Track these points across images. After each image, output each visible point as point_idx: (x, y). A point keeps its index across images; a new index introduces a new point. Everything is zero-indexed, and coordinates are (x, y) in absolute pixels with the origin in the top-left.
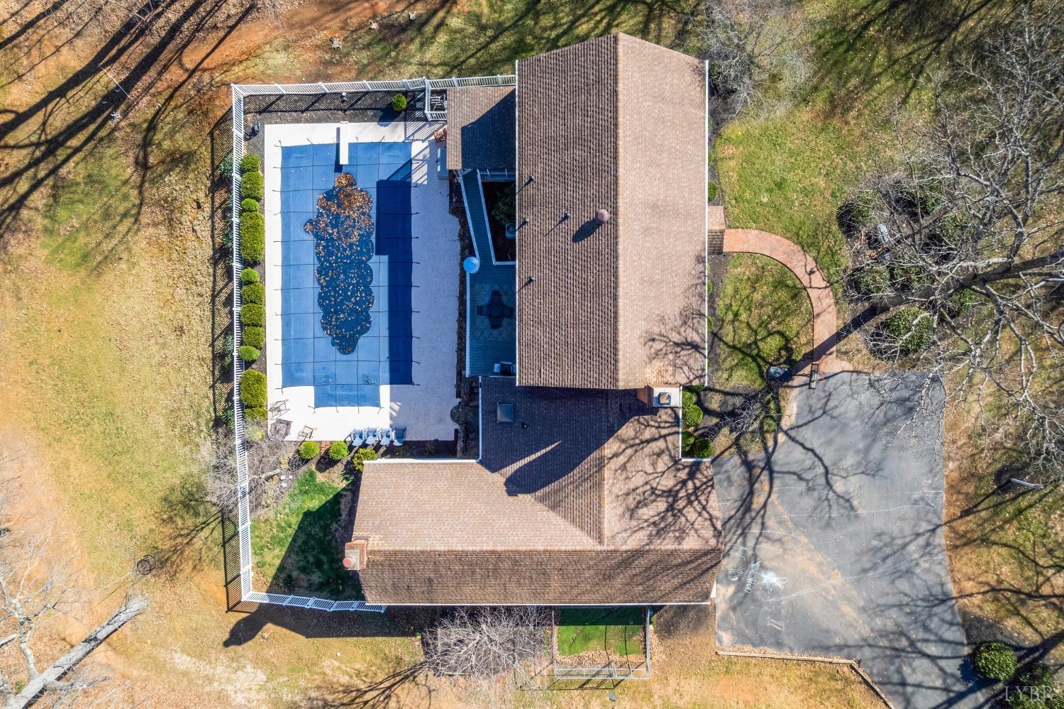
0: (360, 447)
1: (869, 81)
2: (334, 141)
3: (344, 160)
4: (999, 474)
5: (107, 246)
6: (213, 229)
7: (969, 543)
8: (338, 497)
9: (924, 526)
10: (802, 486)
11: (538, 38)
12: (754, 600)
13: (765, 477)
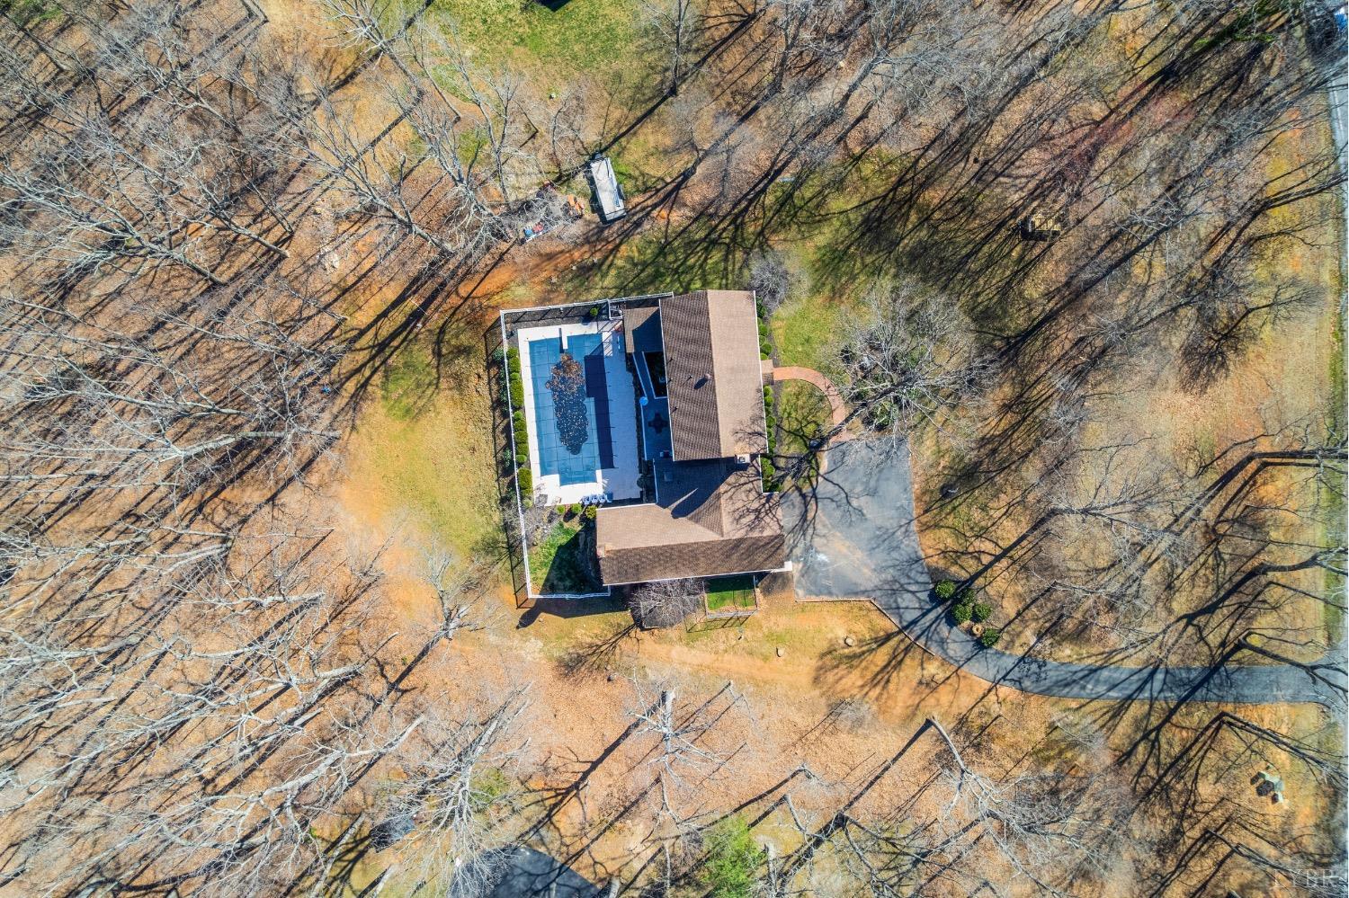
0: (588, 504)
1: (853, 278)
2: (558, 336)
3: (565, 346)
4: (942, 488)
5: (420, 403)
6: (490, 390)
7: (929, 528)
8: (577, 535)
9: (904, 522)
10: (834, 505)
11: (668, 269)
12: (814, 570)
13: (813, 502)
